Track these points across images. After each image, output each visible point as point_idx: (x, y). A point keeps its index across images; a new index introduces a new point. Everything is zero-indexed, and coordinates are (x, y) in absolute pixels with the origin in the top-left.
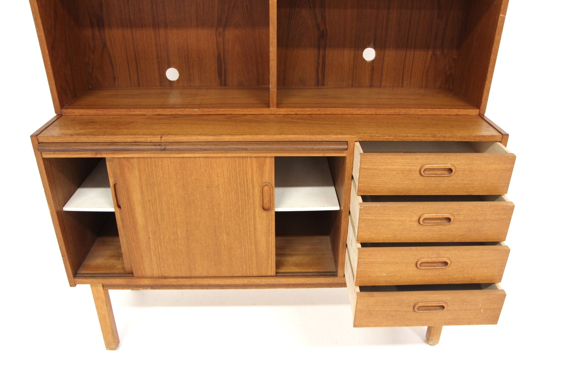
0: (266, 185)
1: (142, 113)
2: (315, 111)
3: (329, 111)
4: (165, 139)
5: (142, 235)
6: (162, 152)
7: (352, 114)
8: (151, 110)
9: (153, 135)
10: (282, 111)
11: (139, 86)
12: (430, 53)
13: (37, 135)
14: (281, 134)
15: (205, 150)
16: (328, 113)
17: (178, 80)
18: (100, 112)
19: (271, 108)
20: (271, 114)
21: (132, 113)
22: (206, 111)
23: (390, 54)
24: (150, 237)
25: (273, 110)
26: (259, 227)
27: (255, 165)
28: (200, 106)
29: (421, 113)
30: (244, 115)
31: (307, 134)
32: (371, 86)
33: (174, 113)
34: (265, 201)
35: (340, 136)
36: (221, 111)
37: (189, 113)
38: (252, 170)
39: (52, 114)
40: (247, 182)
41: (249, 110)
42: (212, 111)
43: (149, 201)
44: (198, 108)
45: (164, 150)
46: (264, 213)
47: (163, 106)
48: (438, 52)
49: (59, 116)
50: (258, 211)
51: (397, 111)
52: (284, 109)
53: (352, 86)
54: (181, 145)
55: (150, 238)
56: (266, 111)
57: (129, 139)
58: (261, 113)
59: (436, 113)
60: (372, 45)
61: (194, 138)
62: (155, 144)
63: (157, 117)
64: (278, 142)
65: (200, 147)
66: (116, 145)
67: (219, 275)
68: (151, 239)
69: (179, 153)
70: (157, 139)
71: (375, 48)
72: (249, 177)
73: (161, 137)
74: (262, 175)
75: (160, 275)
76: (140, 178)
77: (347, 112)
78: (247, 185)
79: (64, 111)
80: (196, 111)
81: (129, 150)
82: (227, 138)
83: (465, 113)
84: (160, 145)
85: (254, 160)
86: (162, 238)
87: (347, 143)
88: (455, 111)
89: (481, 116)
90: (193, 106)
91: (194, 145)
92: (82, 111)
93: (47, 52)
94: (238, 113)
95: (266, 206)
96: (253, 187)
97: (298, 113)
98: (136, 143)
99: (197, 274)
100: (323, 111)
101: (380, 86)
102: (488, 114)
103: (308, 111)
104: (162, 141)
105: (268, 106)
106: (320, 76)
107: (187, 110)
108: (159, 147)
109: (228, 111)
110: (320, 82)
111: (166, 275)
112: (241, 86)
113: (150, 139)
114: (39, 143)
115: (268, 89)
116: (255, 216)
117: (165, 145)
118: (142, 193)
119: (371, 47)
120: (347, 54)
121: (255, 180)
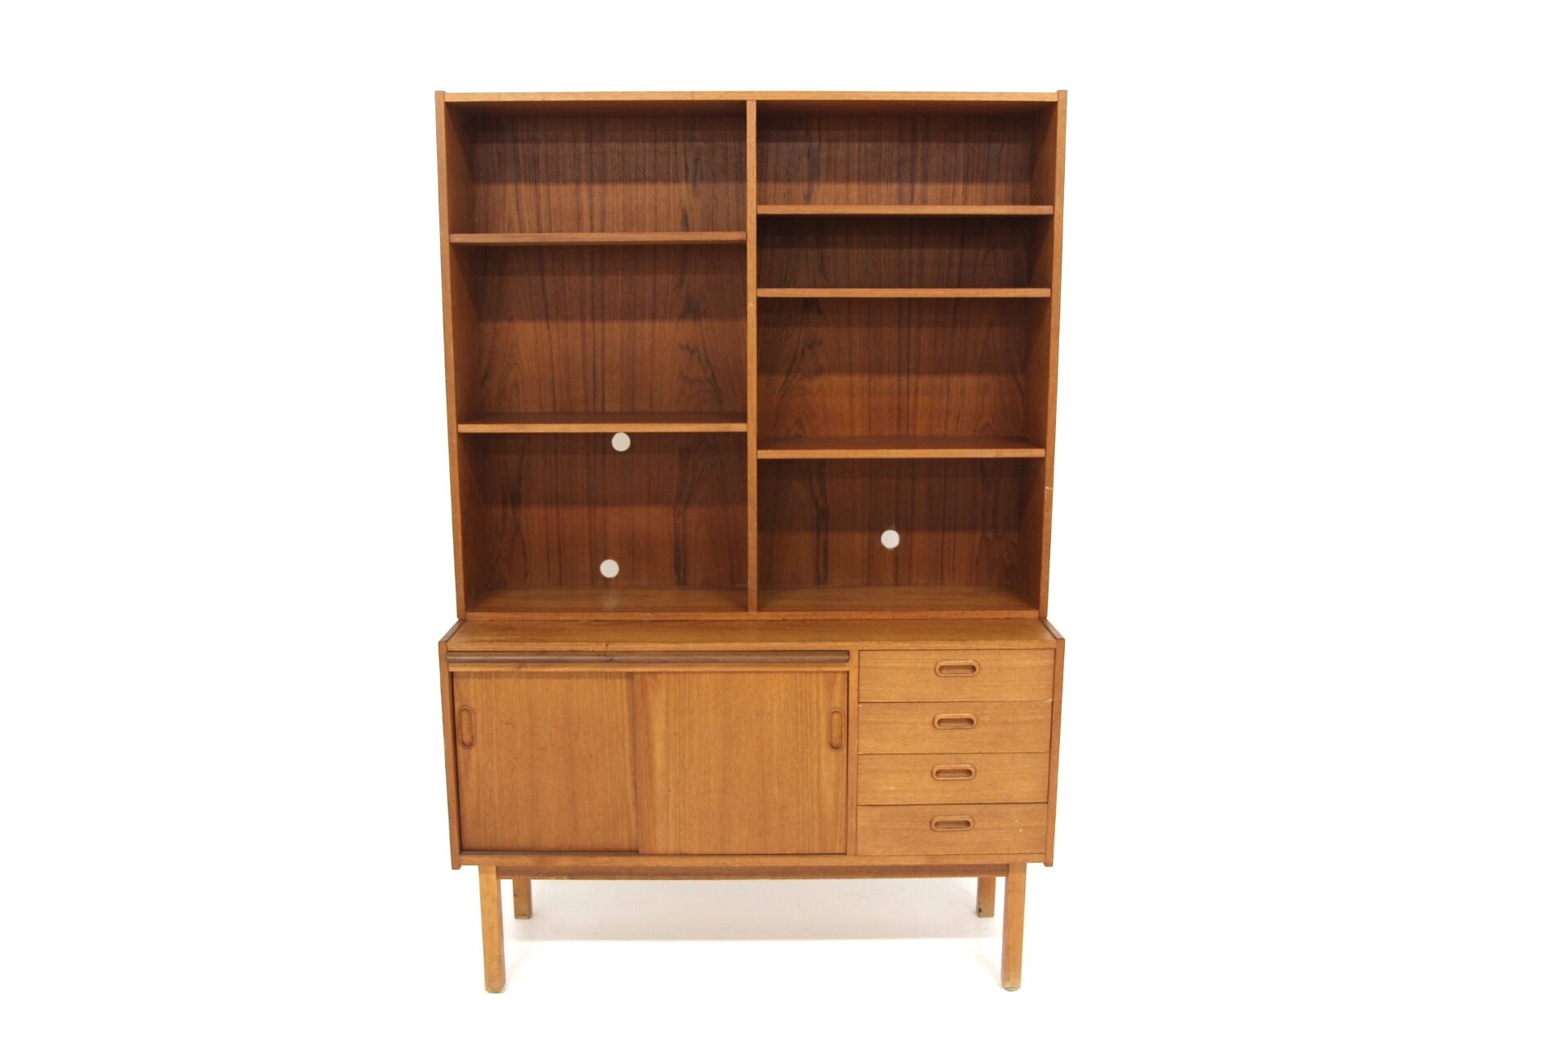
0: (836, 712)
1: (574, 618)
2: (810, 615)
3: (829, 615)
4: (612, 647)
5: (659, 785)
6: (607, 664)
7: (861, 620)
8: (587, 614)
9: (597, 642)
10: (765, 616)
11: (560, 584)
12: (978, 536)
13: (447, 642)
14: (762, 641)
15: (664, 662)
16: (827, 617)
17: (617, 577)
18: (518, 616)
19: (750, 612)
20: (750, 620)
21: (561, 618)
22: (662, 616)
23: (920, 538)
24: (671, 788)
25: (753, 614)
26: (825, 774)
27: (821, 684)
28: (652, 610)
29: (956, 617)
30: (713, 621)
31: (796, 641)
32: (896, 584)
33: (617, 618)
34: (834, 735)
35: (839, 644)
36: (682, 616)
37: (638, 618)
38: (818, 690)
39: (452, 619)
40: (810, 706)
41: (720, 614)
42: (669, 616)
43: (675, 734)
44: (651, 612)
45: (610, 661)
46: (832, 754)
47: (600, 610)
48: (990, 535)
49: (462, 621)
50: (824, 749)
51: (923, 614)
52: (768, 613)
53: (869, 584)
54: (632, 655)
55: (669, 791)
56: (742, 616)
57: (565, 647)
58: (736, 618)
59: (978, 617)
60: (893, 525)
61: (649, 647)
62: (598, 653)
63: (596, 623)
64: (758, 652)
65: (657, 658)
66: (549, 655)
67: (763, 852)
68: (671, 793)
69: (628, 667)
70: (601, 647)
71: (898, 530)
72: (814, 699)
73: (607, 645)
74: (831, 698)
75: (678, 852)
76: (668, 700)
77: (853, 617)
78: (811, 712)
79: (470, 614)
80: (649, 616)
81: (565, 661)
82: (691, 646)
83: (1020, 616)
84: (605, 655)
85: (821, 675)
86: (687, 790)
87: (848, 652)
88: (1005, 614)
89: (1042, 619)
90: (644, 610)
91: (648, 655)
92: (494, 615)
93: (460, 538)
94: (704, 618)
95: (836, 743)
96: (819, 714)
97: (787, 618)
98: (573, 652)
99: (732, 849)
100: (820, 615)
101: (909, 584)
102: (1051, 617)
103: (801, 615)
104: (608, 650)
105: (745, 609)
106: (821, 571)
107: (636, 614)
108: (603, 658)
109: (691, 616)
110: (821, 579)
111: (687, 851)
112: (707, 585)
113: (592, 647)
114: (448, 651)
115: (746, 589)
116: (819, 757)
117: (612, 656)
118: (667, 722)
119: (891, 529)
120: (859, 540)
121: (821, 704)
